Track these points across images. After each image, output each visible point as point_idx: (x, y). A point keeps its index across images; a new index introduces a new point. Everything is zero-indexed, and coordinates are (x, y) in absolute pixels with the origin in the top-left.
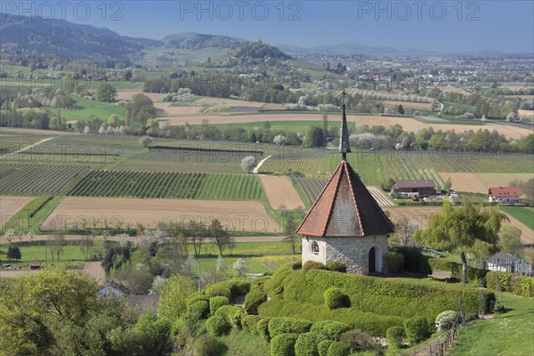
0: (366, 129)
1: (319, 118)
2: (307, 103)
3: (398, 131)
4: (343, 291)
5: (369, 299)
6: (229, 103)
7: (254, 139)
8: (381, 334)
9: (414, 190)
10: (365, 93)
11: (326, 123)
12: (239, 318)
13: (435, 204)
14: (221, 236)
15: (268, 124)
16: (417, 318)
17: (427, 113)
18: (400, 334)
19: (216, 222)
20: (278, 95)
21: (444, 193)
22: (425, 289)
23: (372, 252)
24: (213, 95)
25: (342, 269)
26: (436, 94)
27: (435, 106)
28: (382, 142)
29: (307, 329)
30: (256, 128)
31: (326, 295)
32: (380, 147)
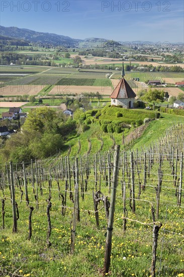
0: (142, 66)
1: (129, 62)
2: (125, 58)
3: (151, 66)
4: (121, 112)
5: (128, 114)
6: (103, 58)
7: (110, 69)
8: (130, 124)
9: (155, 83)
10: (142, 55)
11: (131, 64)
12: (93, 120)
13: (160, 87)
14: (99, 96)
15: (114, 64)
16: (139, 120)
17: (160, 61)
18: (135, 124)
19: (98, 92)
20: (117, 56)
21: (163, 84)
22: (142, 112)
23: (130, 102)
24: (98, 56)
25: (121, 107)
26: (163, 55)
27: (163, 59)
28: (146, 69)
29: (111, 123)
30: (111, 66)
31: (116, 114)
32: (146, 71)
